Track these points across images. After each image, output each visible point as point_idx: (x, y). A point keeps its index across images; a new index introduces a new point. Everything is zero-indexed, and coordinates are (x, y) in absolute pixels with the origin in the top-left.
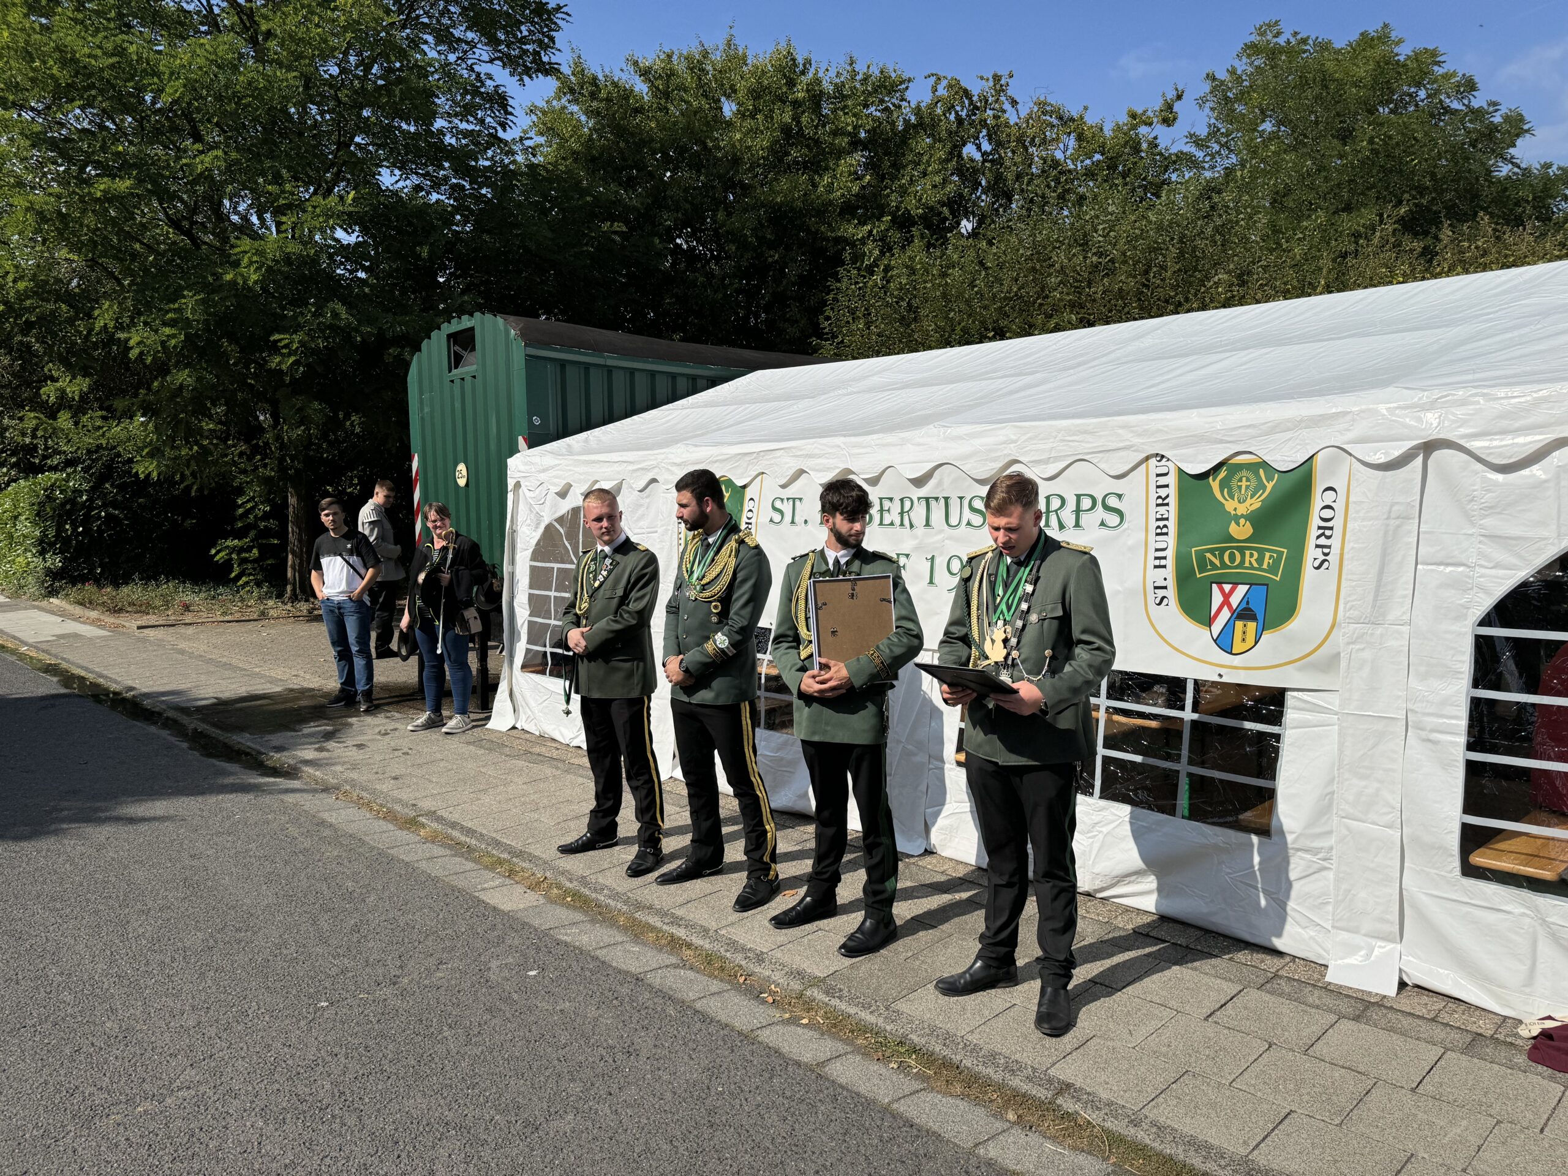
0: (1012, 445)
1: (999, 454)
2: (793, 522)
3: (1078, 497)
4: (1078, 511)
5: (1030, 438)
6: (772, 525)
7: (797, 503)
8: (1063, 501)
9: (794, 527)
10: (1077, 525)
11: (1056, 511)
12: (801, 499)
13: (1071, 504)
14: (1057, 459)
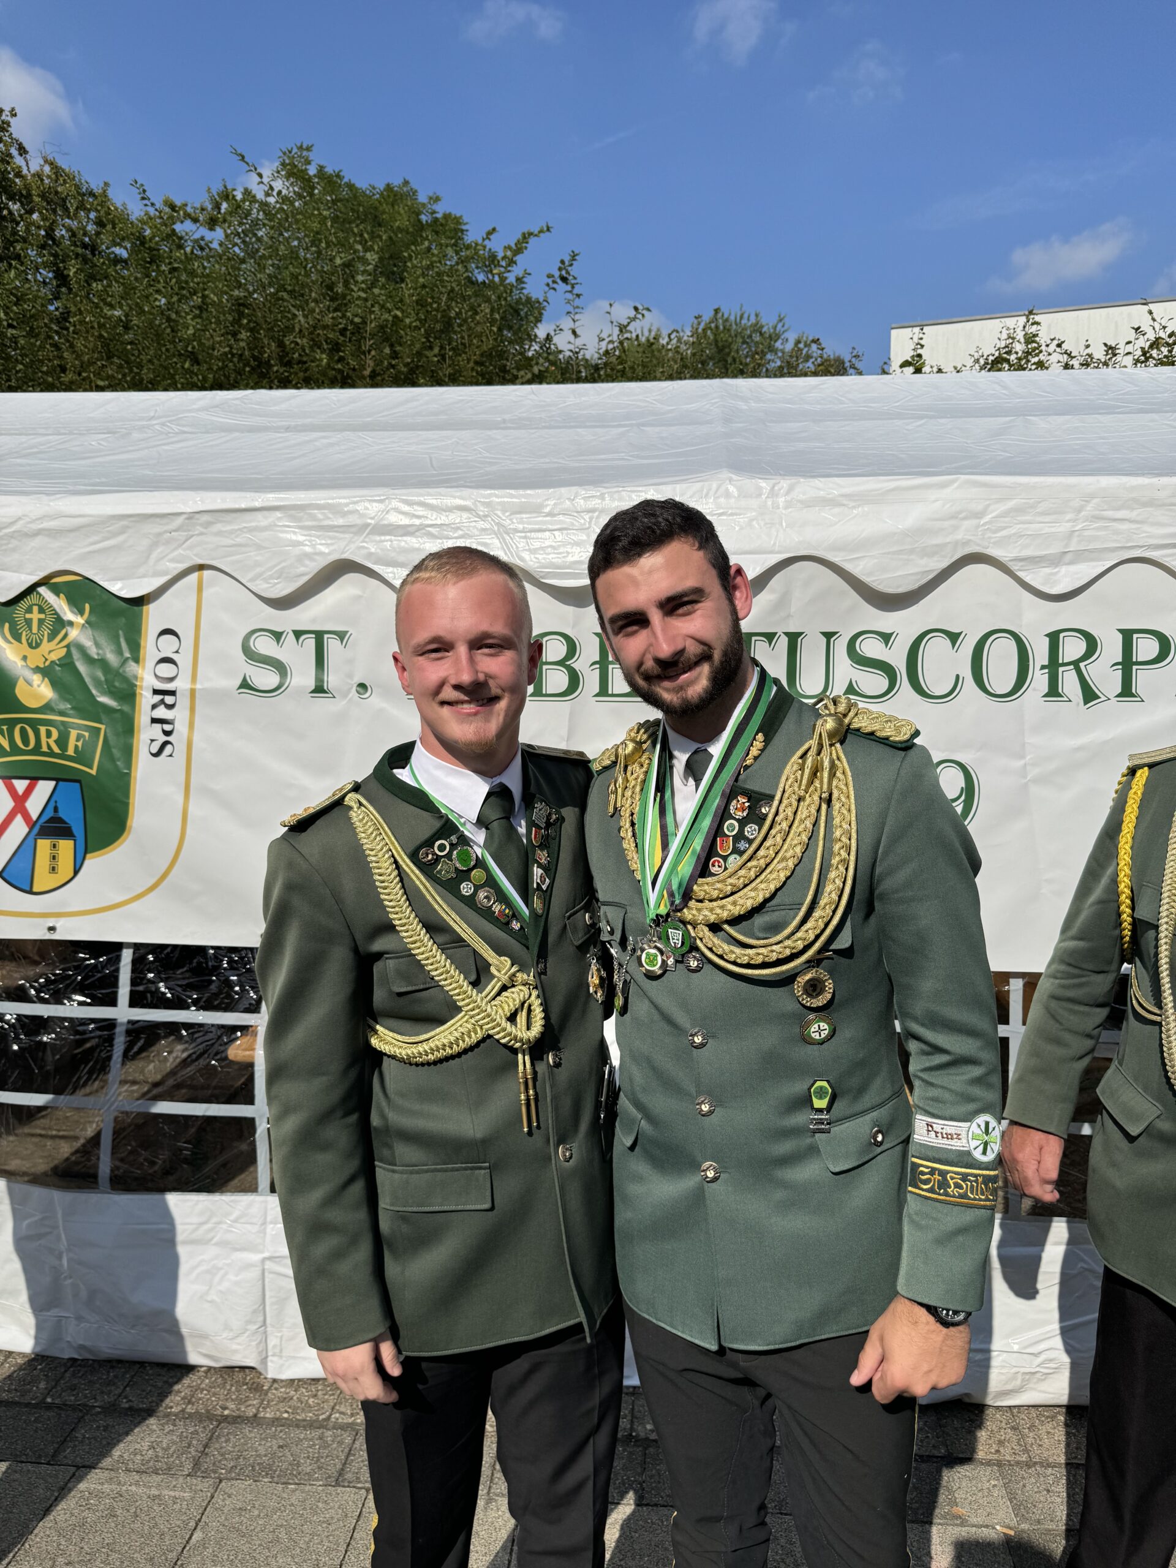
0: (967, 524)
1: (938, 540)
2: (319, 689)
3: (1128, 636)
4: (1127, 664)
5: (1018, 510)
6: (248, 697)
7: (332, 645)
8: (1092, 644)
9: (322, 703)
10: (1127, 691)
11: (1076, 664)
12: (341, 635)
13: (1111, 649)
14: (1079, 556)
